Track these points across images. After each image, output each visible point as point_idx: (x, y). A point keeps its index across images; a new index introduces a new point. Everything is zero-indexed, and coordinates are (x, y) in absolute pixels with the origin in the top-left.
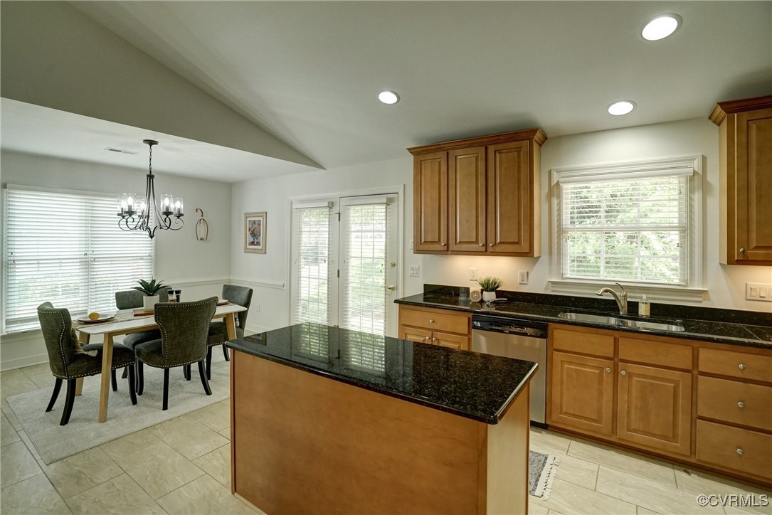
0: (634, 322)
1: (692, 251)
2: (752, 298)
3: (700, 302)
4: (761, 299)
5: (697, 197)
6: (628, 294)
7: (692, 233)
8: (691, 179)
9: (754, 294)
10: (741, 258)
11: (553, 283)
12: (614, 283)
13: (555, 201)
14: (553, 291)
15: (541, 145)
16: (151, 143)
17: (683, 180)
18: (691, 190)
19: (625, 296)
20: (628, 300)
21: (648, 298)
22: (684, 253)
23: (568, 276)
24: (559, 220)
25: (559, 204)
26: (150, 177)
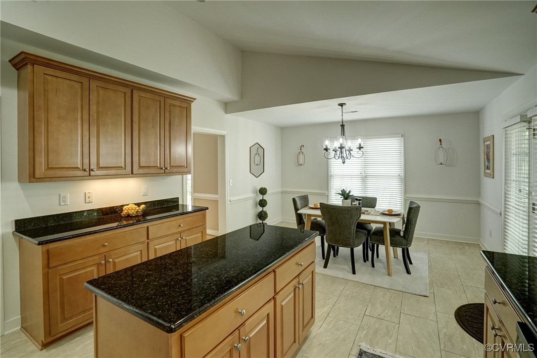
16: (341, 105)
26: (343, 126)
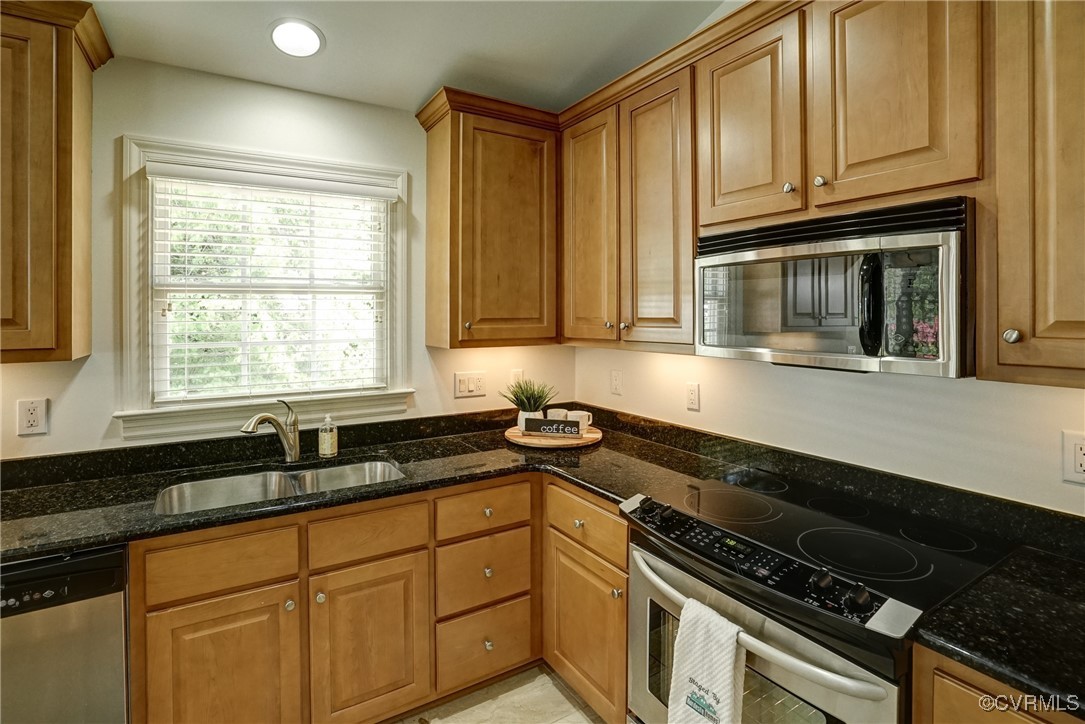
0: (314, 471)
1: (393, 329)
2: (460, 395)
3: (404, 411)
4: (470, 394)
5: (401, 237)
6: (300, 418)
7: (393, 297)
8: (393, 208)
9: (463, 388)
10: (466, 338)
11: (127, 419)
12: (274, 400)
13: (132, 217)
14: (126, 439)
15: (93, 68)
17: (382, 206)
18: (393, 227)
19: (295, 423)
20: (302, 427)
21: (333, 419)
22: (382, 332)
23: (169, 396)
24: (145, 264)
25: (145, 224)
